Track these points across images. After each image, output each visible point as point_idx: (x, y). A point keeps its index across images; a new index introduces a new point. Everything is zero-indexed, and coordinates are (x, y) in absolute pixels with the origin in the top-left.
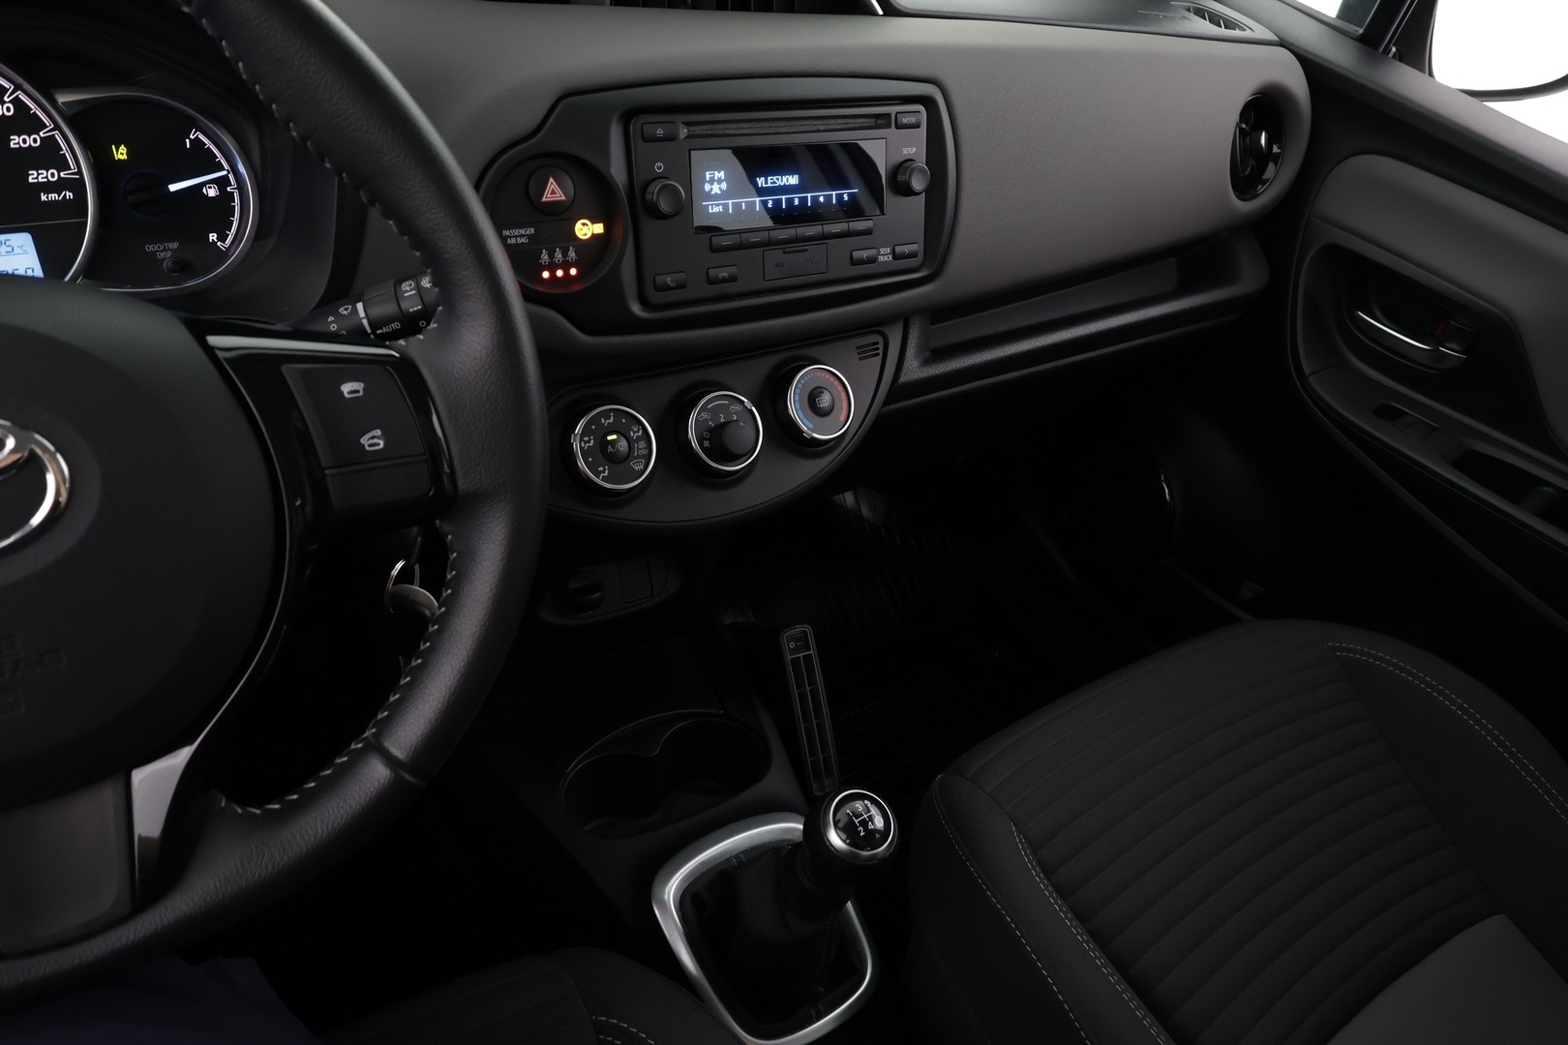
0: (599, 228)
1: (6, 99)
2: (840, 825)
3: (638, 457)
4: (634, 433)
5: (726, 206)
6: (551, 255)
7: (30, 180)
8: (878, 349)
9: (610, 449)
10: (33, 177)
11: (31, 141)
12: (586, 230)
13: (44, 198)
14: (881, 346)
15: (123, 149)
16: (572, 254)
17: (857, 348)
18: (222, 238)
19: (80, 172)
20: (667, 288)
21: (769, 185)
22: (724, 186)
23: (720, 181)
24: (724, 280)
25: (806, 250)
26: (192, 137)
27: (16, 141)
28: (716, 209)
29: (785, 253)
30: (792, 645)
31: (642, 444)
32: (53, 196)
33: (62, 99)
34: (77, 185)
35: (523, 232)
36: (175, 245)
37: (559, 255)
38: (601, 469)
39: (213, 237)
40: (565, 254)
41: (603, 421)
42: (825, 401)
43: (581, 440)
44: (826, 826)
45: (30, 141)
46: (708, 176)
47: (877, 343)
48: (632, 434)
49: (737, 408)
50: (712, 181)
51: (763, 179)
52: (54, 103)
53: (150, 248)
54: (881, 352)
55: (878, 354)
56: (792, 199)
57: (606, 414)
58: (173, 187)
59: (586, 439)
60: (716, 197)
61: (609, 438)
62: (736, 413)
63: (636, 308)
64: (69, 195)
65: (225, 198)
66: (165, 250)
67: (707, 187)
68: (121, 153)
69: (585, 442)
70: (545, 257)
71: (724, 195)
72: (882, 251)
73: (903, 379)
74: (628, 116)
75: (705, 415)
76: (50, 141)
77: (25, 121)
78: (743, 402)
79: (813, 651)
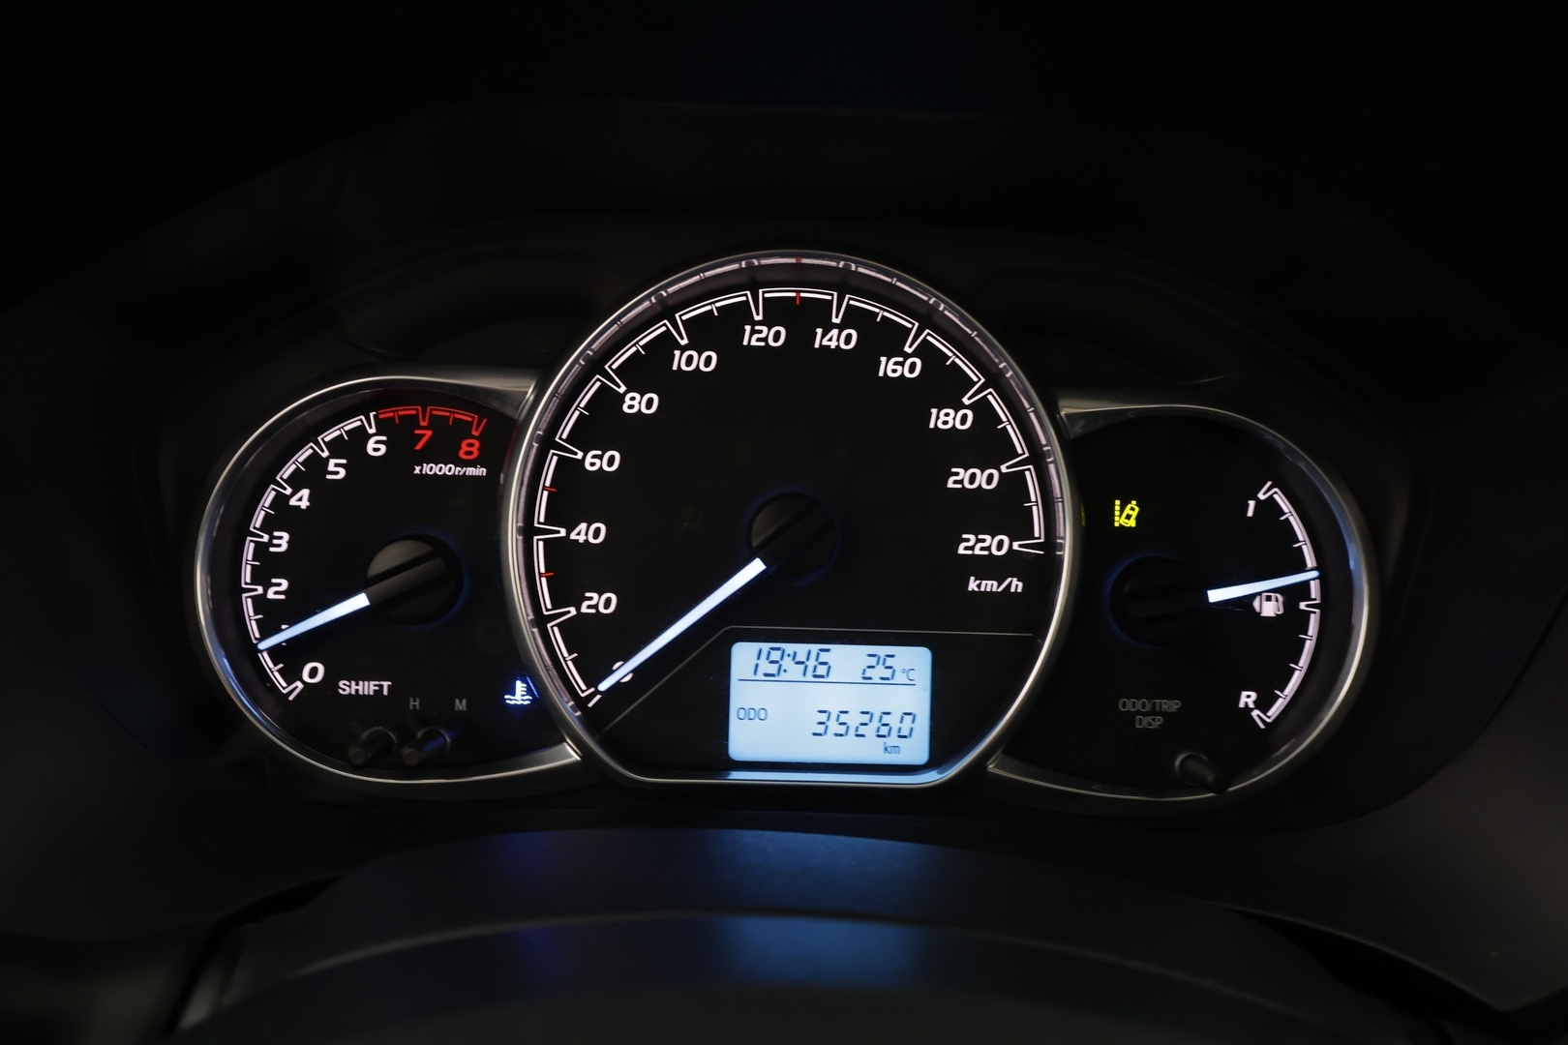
1: (966, 401)
7: (961, 551)
10: (971, 545)
11: (983, 479)
13: (973, 585)
15: (1133, 509)
18: (1264, 704)
19: (1051, 543)
26: (1261, 496)
27: (961, 478)
32: (990, 585)
33: (1067, 408)
34: (1040, 570)
36: (1172, 705)
39: (1248, 698)
45: (981, 479)
52: (1052, 410)
53: (1128, 704)
58: (1215, 595)
64: (1016, 585)
65: (1292, 621)
66: (1153, 713)
68: (1126, 516)
76: (1014, 484)
77: (986, 443)
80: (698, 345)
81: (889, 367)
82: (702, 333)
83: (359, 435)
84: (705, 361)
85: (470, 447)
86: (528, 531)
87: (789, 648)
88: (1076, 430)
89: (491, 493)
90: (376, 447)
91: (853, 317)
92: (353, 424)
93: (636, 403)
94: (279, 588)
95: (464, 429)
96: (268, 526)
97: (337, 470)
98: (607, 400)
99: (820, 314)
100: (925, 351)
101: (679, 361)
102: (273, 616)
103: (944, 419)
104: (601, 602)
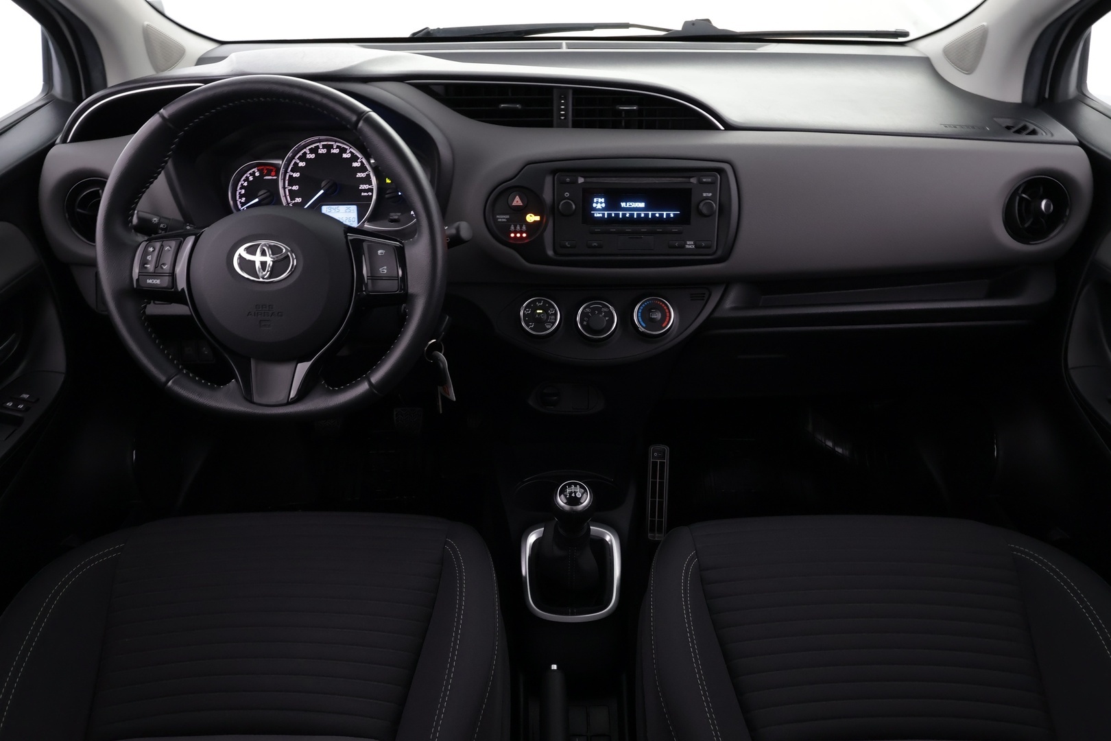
0: (538, 218)
1: (358, 161)
3: (550, 322)
4: (550, 311)
5: (604, 214)
6: (515, 227)
7: (360, 188)
8: (703, 297)
9: (537, 316)
10: (362, 187)
11: (363, 175)
12: (531, 218)
13: (362, 194)
14: (707, 296)
16: (524, 228)
17: (690, 294)
18: (415, 213)
19: (374, 187)
20: (566, 247)
21: (628, 206)
22: (604, 205)
23: (601, 203)
24: (595, 247)
25: (641, 238)
27: (359, 175)
28: (598, 215)
29: (629, 238)
30: (655, 454)
31: (553, 317)
32: (366, 194)
33: (372, 161)
34: (371, 190)
35: (504, 217)
36: (399, 214)
37: (518, 228)
38: (530, 324)
39: (412, 213)
40: (521, 227)
41: (537, 303)
42: (656, 315)
43: (525, 310)
46: (595, 200)
47: (703, 294)
49: (605, 309)
50: (597, 203)
51: (624, 204)
53: (392, 214)
54: (706, 299)
55: (703, 300)
56: (640, 214)
57: (539, 301)
58: (400, 194)
59: (527, 310)
60: (599, 210)
61: (538, 311)
62: (605, 312)
63: (550, 253)
64: (369, 194)
66: (397, 216)
67: (594, 205)
68: (389, 181)
70: (512, 228)
71: (603, 209)
72: (688, 243)
73: (717, 314)
74: (554, 172)
75: (588, 310)
76: (368, 176)
77: (362, 169)
78: (609, 308)
79: (667, 461)
80: (311, 153)
81: (345, 156)
82: (312, 151)
83: (254, 172)
84: (313, 156)
85: (273, 173)
86: (284, 188)
87: (332, 207)
88: (373, 166)
89: (277, 181)
90: (257, 174)
91: (338, 147)
92: (253, 170)
93: (302, 164)
94: (243, 200)
95: (272, 170)
96: (241, 189)
97: (251, 178)
98: (296, 164)
99: (331, 146)
100: (351, 152)
101: (308, 156)
102: (243, 204)
103: (355, 164)
104: (298, 200)
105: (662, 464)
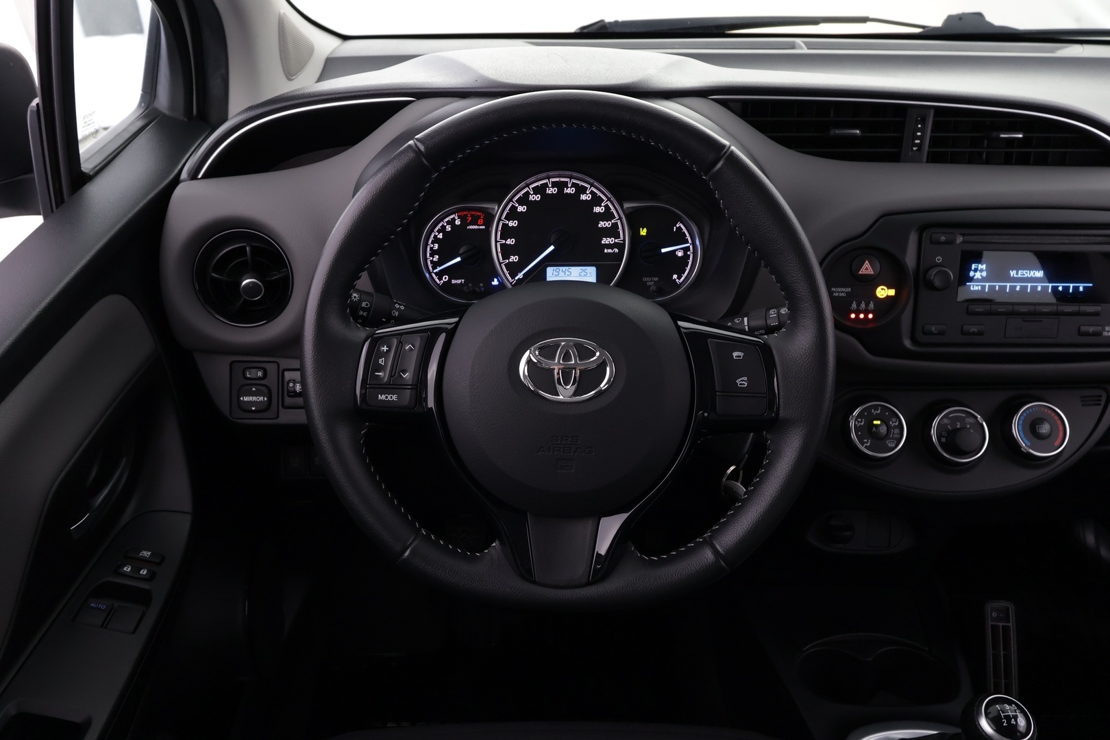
0: (892, 292)
1: (602, 205)
2: (990, 716)
3: (893, 438)
4: (893, 422)
5: (983, 287)
6: (858, 305)
7: (603, 242)
8: (1100, 400)
9: (874, 429)
10: (605, 241)
11: (607, 224)
12: (883, 292)
13: (606, 251)
14: (1104, 399)
15: (645, 230)
16: (872, 306)
17: (1081, 397)
18: (679, 278)
19: (624, 240)
20: (932, 333)
21: (1019, 276)
22: (984, 274)
23: (981, 271)
24: (974, 334)
25: (1041, 321)
26: (677, 226)
27: (602, 224)
28: (976, 288)
29: (1024, 321)
30: (994, 615)
31: (897, 431)
32: (610, 251)
33: (626, 205)
34: (621, 246)
35: (844, 290)
36: (656, 279)
37: (863, 306)
38: (866, 441)
39: (675, 276)
40: (867, 305)
41: (873, 411)
42: (1045, 429)
43: (856, 420)
44: (979, 713)
46: (973, 266)
47: (1101, 396)
48: (891, 423)
49: (972, 420)
50: (976, 270)
51: (1015, 272)
52: (622, 207)
53: (645, 279)
54: (1103, 403)
55: (1099, 404)
56: (1036, 287)
57: (876, 407)
58: (664, 250)
59: (860, 420)
60: (978, 280)
61: (875, 422)
62: (970, 424)
63: (907, 343)
64: (616, 250)
65: (686, 257)
66: (651, 281)
67: (972, 274)
68: (643, 232)
69: (859, 422)
70: (854, 306)
71: (983, 280)
72: (1107, 329)
74: (923, 229)
75: (946, 421)
76: (615, 225)
77: (607, 215)
78: (976, 418)
79: (1011, 625)
80: (535, 193)
81: (583, 197)
82: (536, 191)
83: (454, 220)
84: (537, 198)
85: (481, 221)
86: (496, 242)
87: (561, 268)
88: (627, 212)
89: (487, 233)
90: (458, 222)
91: (574, 185)
92: (452, 217)
93: (521, 209)
94: (436, 258)
95: (479, 217)
96: (433, 243)
97: (448, 228)
98: (514, 208)
99: (565, 185)
100: (592, 192)
101: (531, 198)
102: (435, 265)
103: (597, 210)
104: (514, 259)
105: (1006, 629)
